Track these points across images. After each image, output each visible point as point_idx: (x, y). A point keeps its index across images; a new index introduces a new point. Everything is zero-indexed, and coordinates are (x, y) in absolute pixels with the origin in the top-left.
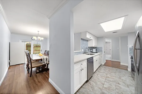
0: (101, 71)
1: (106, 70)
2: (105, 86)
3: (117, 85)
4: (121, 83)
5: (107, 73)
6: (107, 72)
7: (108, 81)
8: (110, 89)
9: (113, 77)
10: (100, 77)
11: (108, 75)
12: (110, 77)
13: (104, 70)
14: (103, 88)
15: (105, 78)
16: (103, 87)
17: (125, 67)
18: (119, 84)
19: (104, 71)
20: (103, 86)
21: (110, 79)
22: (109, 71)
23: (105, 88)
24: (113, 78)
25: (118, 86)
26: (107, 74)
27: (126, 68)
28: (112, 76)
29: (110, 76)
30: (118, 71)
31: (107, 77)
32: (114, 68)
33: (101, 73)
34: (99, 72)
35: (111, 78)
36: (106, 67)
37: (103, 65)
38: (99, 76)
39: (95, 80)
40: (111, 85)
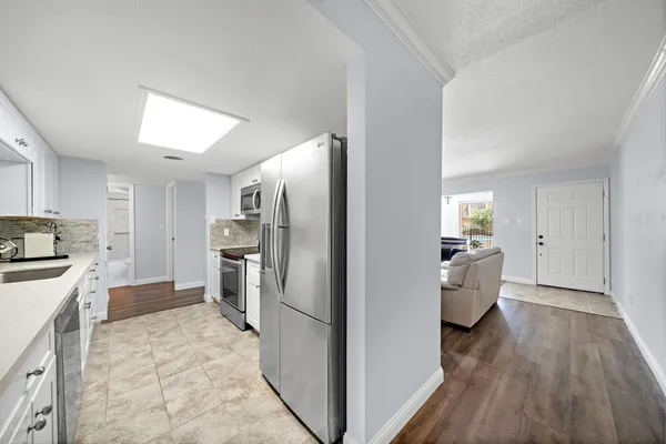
0: (114, 358)
1: (137, 339)
2: (173, 408)
3: (206, 365)
4: (210, 353)
5: (149, 346)
6: (145, 344)
7: (172, 378)
8: (198, 400)
9: (182, 349)
10: (127, 385)
11: (160, 355)
12: (167, 356)
13: (124, 342)
14: (174, 421)
15: (152, 376)
16: (170, 417)
17: (191, 293)
18: (208, 359)
19: (131, 348)
20: (169, 415)
21: (174, 363)
22: (150, 334)
23: (181, 412)
24: (184, 353)
25: (212, 368)
26: (151, 354)
27: (197, 296)
28: (173, 347)
29: (166, 351)
30: (181, 316)
31: (157, 366)
32: (163, 314)
33: (118, 363)
34: (106, 369)
35: (177, 358)
36: (128, 323)
37: (103, 322)
38: (114, 387)
39: (110, 427)
40: (192, 383)
